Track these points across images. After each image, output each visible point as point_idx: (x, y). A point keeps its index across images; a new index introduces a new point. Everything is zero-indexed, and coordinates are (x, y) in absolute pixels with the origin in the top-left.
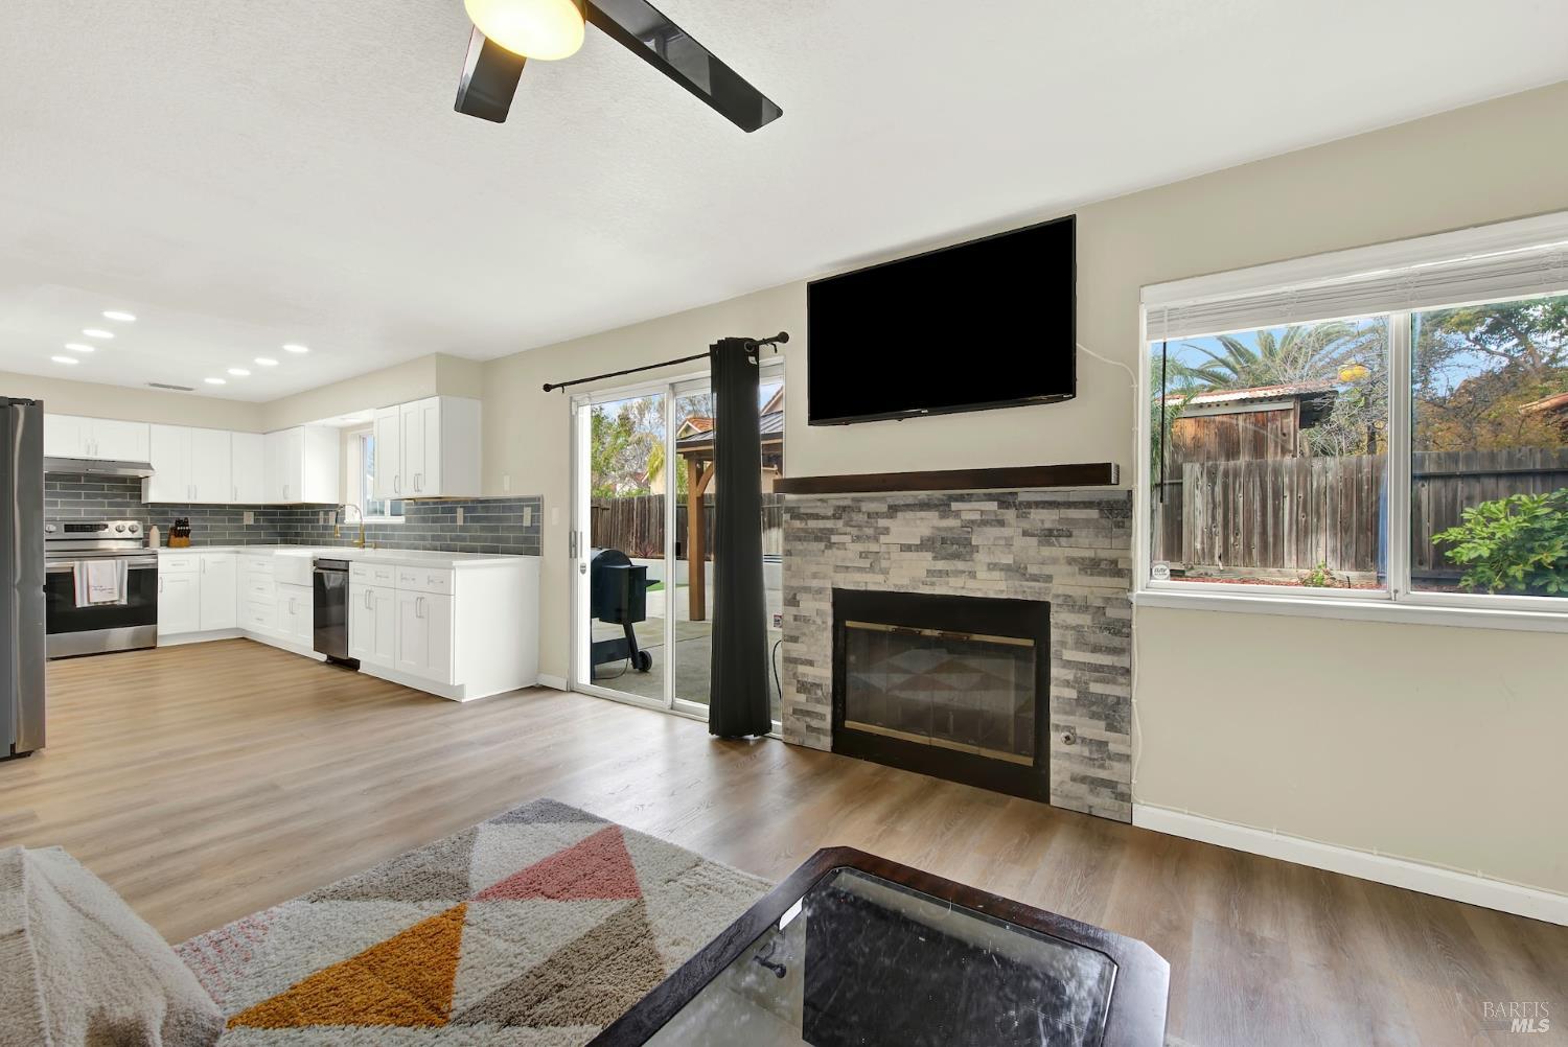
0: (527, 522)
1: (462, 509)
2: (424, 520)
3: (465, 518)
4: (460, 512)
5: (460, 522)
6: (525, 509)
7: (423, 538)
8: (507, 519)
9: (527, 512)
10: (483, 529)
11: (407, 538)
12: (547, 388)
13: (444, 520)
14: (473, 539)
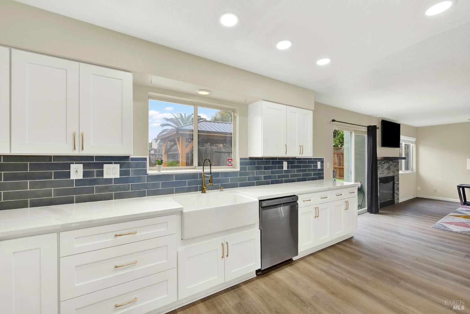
0: (319, 167)
1: (286, 162)
2: (258, 168)
3: (288, 167)
4: (285, 164)
5: (285, 168)
6: (318, 162)
7: (258, 178)
8: (311, 166)
9: (319, 164)
10: (298, 171)
11: (241, 180)
12: (333, 121)
13: (275, 168)
14: (292, 176)
